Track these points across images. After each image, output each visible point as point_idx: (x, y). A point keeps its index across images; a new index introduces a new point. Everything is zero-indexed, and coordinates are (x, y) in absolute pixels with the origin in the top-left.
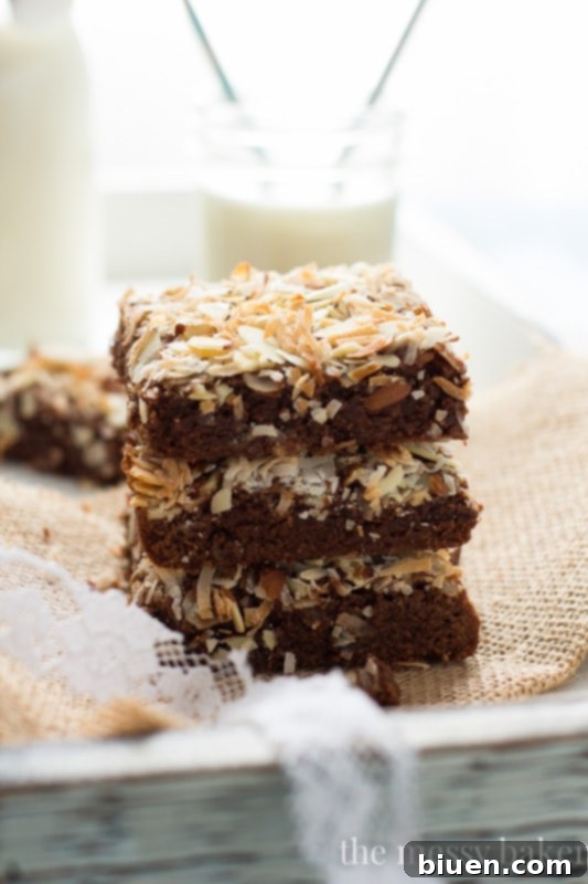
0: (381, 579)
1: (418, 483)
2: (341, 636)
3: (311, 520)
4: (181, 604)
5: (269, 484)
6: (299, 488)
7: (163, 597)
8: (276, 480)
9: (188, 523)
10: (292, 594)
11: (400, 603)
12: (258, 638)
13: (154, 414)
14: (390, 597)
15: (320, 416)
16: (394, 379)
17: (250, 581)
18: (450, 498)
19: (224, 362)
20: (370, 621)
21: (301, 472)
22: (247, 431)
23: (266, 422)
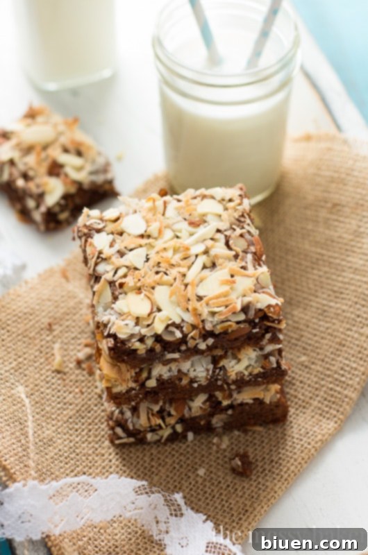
0: (235, 399)
1: (256, 362)
2: (217, 423)
3: (199, 385)
4: (132, 422)
5: (176, 373)
6: (192, 374)
7: (123, 419)
8: (179, 371)
9: (134, 392)
10: (190, 409)
11: (247, 407)
12: (173, 428)
13: (112, 352)
14: (242, 404)
15: (203, 346)
16: (242, 326)
17: (167, 406)
18: (273, 369)
19: (148, 326)
20: (231, 416)
21: (192, 365)
22: (163, 355)
23: (173, 352)
